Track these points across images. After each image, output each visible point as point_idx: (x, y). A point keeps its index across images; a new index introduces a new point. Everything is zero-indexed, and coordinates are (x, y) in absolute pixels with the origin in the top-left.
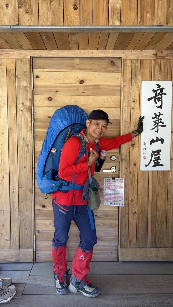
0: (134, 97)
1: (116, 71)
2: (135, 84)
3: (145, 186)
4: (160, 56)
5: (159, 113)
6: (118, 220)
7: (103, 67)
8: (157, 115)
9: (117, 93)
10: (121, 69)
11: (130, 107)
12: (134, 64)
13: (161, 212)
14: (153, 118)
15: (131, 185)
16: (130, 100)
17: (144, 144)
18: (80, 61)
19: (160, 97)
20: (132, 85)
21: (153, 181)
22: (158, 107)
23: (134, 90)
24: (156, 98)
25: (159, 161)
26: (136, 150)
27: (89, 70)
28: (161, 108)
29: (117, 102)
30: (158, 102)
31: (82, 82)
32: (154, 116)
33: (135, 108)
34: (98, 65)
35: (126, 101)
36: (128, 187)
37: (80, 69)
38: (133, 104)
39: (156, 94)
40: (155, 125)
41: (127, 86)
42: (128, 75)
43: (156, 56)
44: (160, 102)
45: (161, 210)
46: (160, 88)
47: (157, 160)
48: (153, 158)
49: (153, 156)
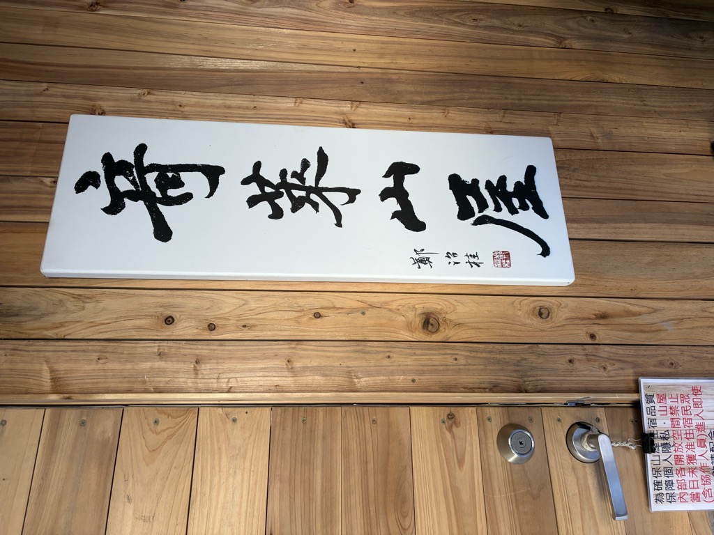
0: (143, 322)
2: (58, 318)
5: (246, 182)
8: (259, 192)
9: (104, 432)
11: (200, 346)
14: (277, 213)
15: (662, 335)
16: (154, 347)
17: (424, 261)
19: (155, 174)
20: (62, 332)
22: (214, 185)
23: (92, 325)
24: (159, 195)
28: (220, 170)
29: (159, 428)
30: (181, 184)
32: (264, 207)
33: (210, 315)
35: (161, 372)
38: (183, 328)
39: (133, 196)
40: (315, 206)
41: (62, 367)
44: (184, 176)
46: (102, 174)
47: (507, 198)
48: (496, 215)
49: (485, 213)
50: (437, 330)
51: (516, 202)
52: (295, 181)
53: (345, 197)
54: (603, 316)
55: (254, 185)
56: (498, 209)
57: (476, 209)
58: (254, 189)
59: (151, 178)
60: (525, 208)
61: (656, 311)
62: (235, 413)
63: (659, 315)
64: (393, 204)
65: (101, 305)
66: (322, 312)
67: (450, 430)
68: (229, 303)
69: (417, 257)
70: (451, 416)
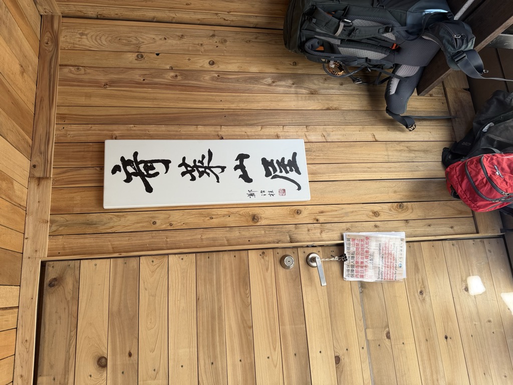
0: (144, 224)
1: (77, 272)
2: (111, 224)
4: (45, 171)
5: (180, 166)
6: (422, 243)
7: (65, 309)
8: (185, 170)
9: (133, 266)
10: (70, 262)
11: (167, 232)
12: (60, 229)
13: (390, 153)
14: (193, 178)
15: (344, 218)
16: (149, 234)
17: (252, 195)
18: (45, 372)
19: (143, 165)
20: (113, 230)
21: (329, 173)
22: (167, 168)
23: (125, 226)
24: (145, 173)
25: (286, 163)
26: (267, 212)
27: (70, 345)
28: (169, 162)
29: (154, 264)
30: (154, 169)
31: (102, 363)
32: (188, 176)
33: (170, 220)
34: (58, 322)
35: (154, 243)
37: (66, 371)
38: (160, 226)
39: (135, 174)
40: (208, 174)
41: (115, 243)
42: (88, 241)
43: (43, 178)
44: (155, 165)
45: (386, 153)
46: (121, 166)
47: (285, 167)
48: (280, 174)
49: (276, 174)
50: (257, 222)
51: (288, 168)
52: (200, 164)
53: (220, 170)
54: (322, 212)
55: (183, 167)
56: (281, 172)
57: (272, 172)
58: (183, 169)
59: (141, 166)
60: (292, 170)
61: (343, 209)
62: (182, 256)
63: (344, 211)
64: (239, 172)
65: (127, 219)
66: (213, 217)
67: (263, 258)
68: (176, 217)
69: (249, 193)
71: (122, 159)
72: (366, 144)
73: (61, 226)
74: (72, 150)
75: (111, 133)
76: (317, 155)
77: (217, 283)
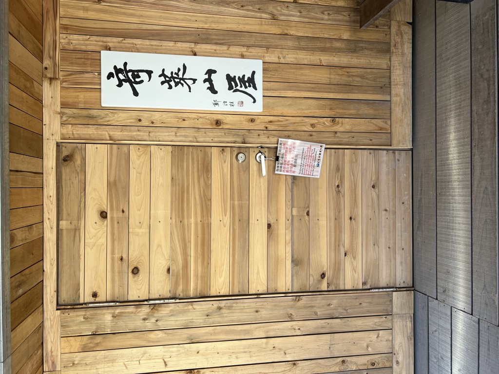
0: (132, 121)
1: (83, 153)
2: (108, 119)
3: (289, 103)
4: (54, 72)
5: (160, 76)
6: (345, 150)
7: (76, 177)
8: (164, 80)
9: (125, 151)
10: (78, 144)
11: (149, 128)
12: (70, 119)
13: (332, 76)
14: (170, 87)
15: (288, 128)
16: (136, 128)
17: (216, 104)
18: (64, 218)
19: (131, 73)
20: (109, 123)
21: (281, 90)
22: (150, 77)
23: (118, 121)
24: (133, 81)
25: (246, 79)
26: (228, 119)
27: (80, 202)
28: (152, 72)
29: (140, 151)
30: (140, 77)
31: (103, 215)
32: (166, 85)
33: (152, 118)
34: (72, 186)
35: (139, 135)
36: (291, 132)
37: (79, 219)
38: (145, 123)
39: (125, 81)
40: (182, 85)
41: (111, 133)
42: (91, 131)
43: (53, 79)
44: (140, 74)
45: (328, 76)
46: (114, 73)
47: (244, 83)
48: (240, 89)
49: (237, 88)
50: (220, 125)
51: (247, 84)
52: (176, 76)
53: (192, 82)
54: (271, 122)
55: (163, 77)
56: (241, 87)
57: (234, 87)
58: (162, 79)
59: (130, 74)
60: (250, 86)
61: (287, 120)
62: (161, 147)
63: (288, 122)
64: (207, 84)
65: (119, 115)
66: (185, 119)
67: (222, 153)
68: (157, 116)
69: (214, 103)
70: (223, 150)
71: (115, 67)
72: (314, 68)
73: (70, 117)
74: (74, 57)
75: (105, 44)
76: (273, 74)
77: (186, 169)
